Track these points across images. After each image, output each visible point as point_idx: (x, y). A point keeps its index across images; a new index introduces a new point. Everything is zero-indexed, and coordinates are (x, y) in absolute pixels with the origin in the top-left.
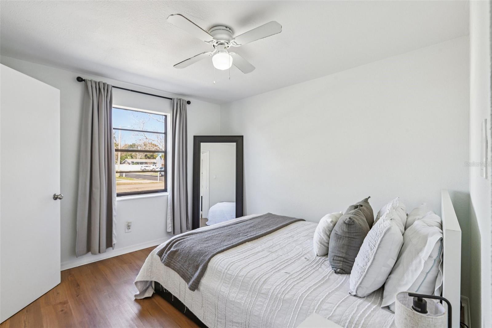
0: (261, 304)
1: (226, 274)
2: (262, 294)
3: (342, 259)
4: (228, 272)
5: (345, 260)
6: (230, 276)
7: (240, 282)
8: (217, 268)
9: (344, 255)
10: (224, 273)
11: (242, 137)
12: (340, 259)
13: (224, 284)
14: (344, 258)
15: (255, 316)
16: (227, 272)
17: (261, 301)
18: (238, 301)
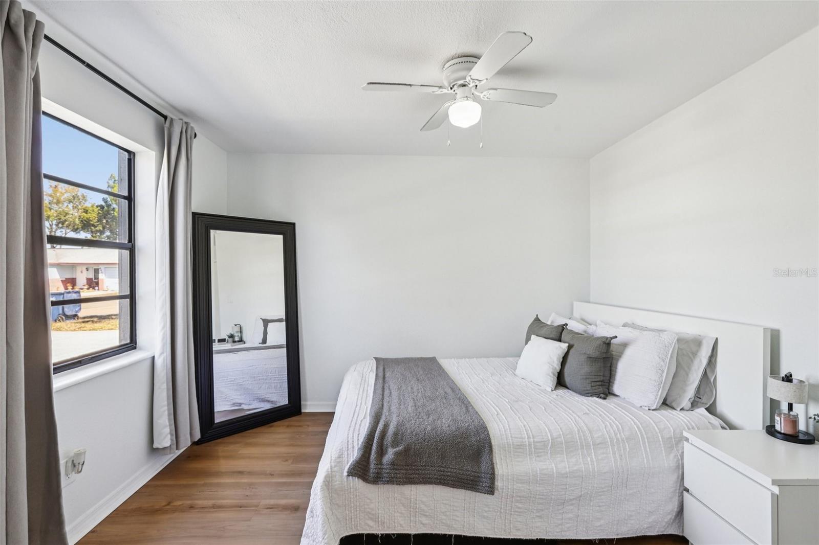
0: (605, 455)
1: (534, 444)
2: (598, 444)
3: (600, 383)
4: (536, 440)
5: (603, 383)
6: (542, 444)
7: (563, 444)
8: (513, 443)
9: (602, 378)
10: (530, 445)
11: (293, 225)
12: (598, 383)
13: (538, 459)
14: (601, 381)
15: (605, 473)
16: (534, 441)
17: (603, 453)
18: (575, 468)
